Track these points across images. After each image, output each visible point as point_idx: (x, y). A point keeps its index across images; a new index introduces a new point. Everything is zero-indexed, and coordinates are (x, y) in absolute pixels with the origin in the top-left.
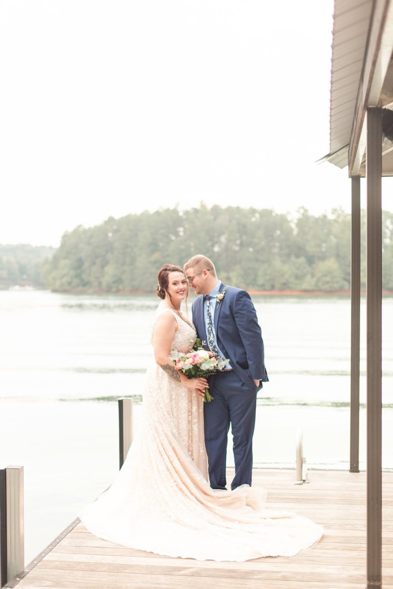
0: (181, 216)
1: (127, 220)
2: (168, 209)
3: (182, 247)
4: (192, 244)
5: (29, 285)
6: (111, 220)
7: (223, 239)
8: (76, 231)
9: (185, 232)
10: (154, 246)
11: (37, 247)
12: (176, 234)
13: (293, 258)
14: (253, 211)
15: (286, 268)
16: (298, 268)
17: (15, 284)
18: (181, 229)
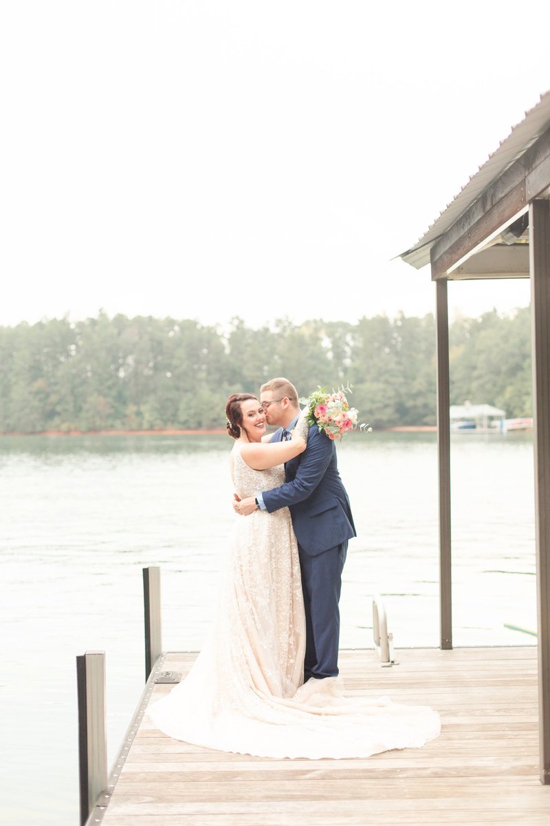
0: (73, 329)
2: (55, 319)
3: (74, 371)
4: (89, 368)
7: (130, 360)
9: (77, 351)
10: (36, 371)
12: (68, 355)
13: (226, 385)
14: (171, 323)
18: (73, 347)
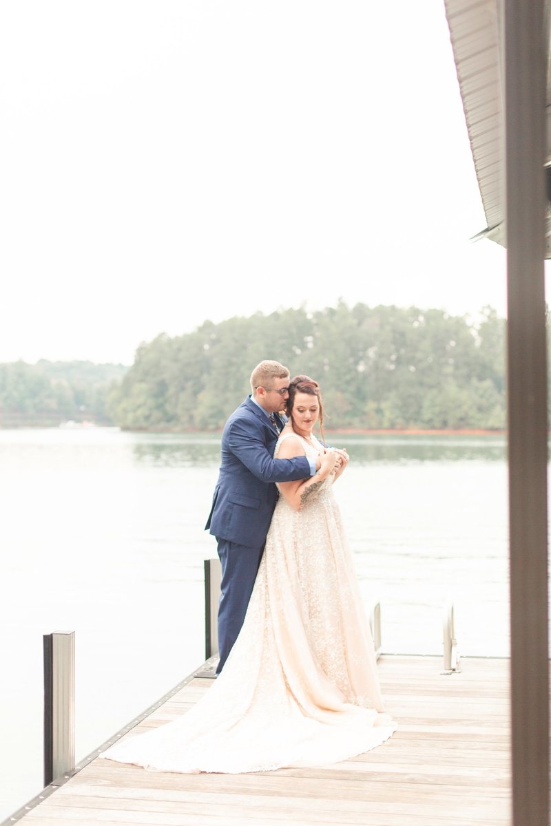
0: (310, 320)
1: (232, 325)
2: (291, 309)
3: (311, 364)
4: (326, 361)
5: (89, 420)
6: (208, 325)
7: (371, 353)
8: (156, 342)
9: (315, 343)
11: (100, 365)
12: (303, 346)
13: (474, 381)
14: (415, 312)
15: (464, 395)
16: (482, 396)
17: (69, 419)
18: (309, 339)
